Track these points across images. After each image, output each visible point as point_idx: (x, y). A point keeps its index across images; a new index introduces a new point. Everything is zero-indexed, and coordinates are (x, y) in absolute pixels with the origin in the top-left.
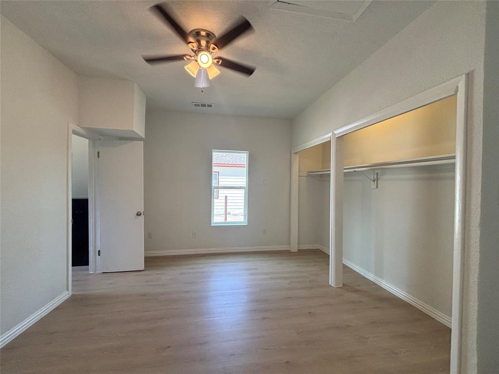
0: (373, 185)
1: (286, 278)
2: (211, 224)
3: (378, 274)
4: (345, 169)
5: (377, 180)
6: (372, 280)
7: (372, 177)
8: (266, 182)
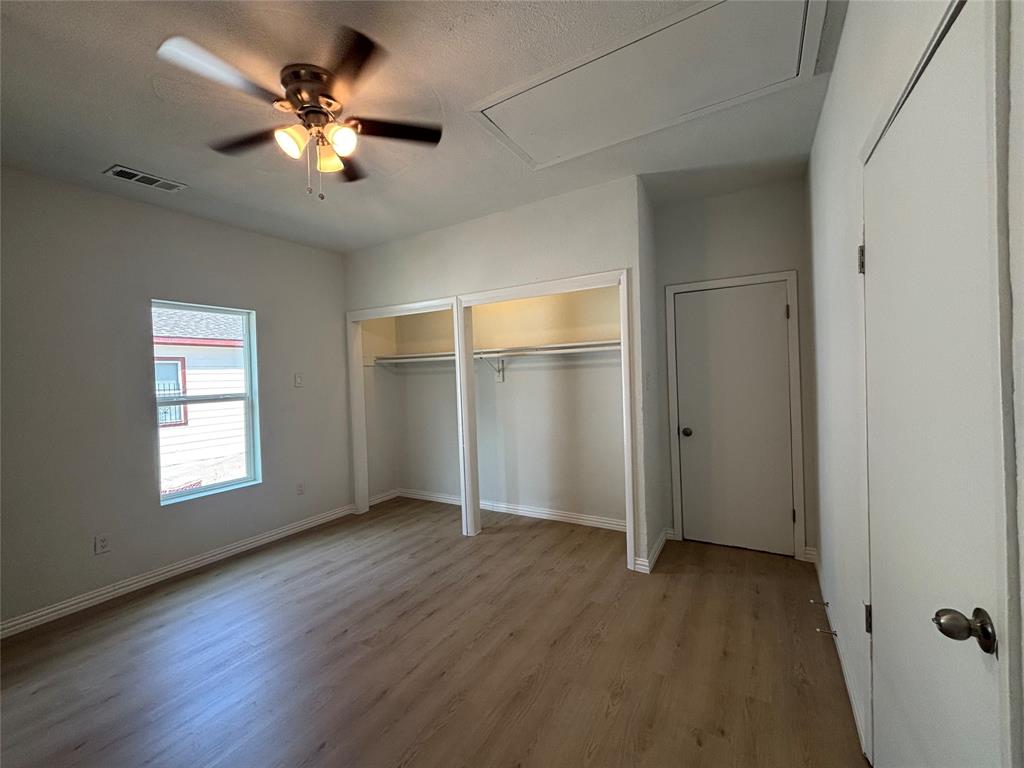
0: (498, 377)
1: (399, 553)
2: (159, 501)
3: (512, 498)
4: (476, 354)
5: (503, 369)
6: (503, 510)
7: (496, 366)
8: (299, 380)
